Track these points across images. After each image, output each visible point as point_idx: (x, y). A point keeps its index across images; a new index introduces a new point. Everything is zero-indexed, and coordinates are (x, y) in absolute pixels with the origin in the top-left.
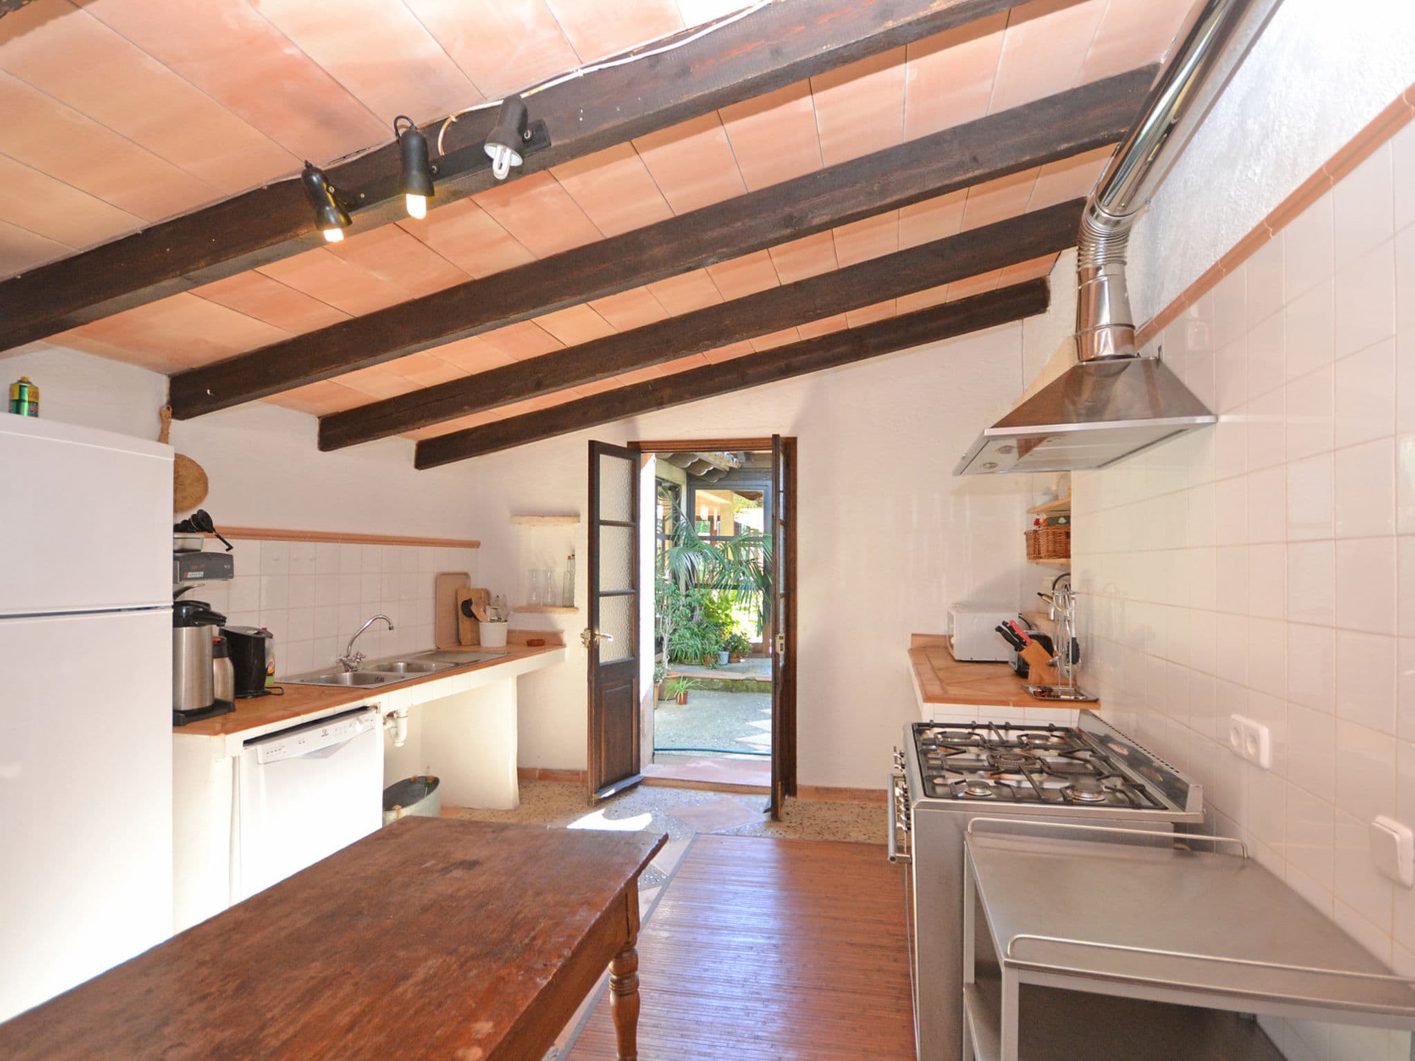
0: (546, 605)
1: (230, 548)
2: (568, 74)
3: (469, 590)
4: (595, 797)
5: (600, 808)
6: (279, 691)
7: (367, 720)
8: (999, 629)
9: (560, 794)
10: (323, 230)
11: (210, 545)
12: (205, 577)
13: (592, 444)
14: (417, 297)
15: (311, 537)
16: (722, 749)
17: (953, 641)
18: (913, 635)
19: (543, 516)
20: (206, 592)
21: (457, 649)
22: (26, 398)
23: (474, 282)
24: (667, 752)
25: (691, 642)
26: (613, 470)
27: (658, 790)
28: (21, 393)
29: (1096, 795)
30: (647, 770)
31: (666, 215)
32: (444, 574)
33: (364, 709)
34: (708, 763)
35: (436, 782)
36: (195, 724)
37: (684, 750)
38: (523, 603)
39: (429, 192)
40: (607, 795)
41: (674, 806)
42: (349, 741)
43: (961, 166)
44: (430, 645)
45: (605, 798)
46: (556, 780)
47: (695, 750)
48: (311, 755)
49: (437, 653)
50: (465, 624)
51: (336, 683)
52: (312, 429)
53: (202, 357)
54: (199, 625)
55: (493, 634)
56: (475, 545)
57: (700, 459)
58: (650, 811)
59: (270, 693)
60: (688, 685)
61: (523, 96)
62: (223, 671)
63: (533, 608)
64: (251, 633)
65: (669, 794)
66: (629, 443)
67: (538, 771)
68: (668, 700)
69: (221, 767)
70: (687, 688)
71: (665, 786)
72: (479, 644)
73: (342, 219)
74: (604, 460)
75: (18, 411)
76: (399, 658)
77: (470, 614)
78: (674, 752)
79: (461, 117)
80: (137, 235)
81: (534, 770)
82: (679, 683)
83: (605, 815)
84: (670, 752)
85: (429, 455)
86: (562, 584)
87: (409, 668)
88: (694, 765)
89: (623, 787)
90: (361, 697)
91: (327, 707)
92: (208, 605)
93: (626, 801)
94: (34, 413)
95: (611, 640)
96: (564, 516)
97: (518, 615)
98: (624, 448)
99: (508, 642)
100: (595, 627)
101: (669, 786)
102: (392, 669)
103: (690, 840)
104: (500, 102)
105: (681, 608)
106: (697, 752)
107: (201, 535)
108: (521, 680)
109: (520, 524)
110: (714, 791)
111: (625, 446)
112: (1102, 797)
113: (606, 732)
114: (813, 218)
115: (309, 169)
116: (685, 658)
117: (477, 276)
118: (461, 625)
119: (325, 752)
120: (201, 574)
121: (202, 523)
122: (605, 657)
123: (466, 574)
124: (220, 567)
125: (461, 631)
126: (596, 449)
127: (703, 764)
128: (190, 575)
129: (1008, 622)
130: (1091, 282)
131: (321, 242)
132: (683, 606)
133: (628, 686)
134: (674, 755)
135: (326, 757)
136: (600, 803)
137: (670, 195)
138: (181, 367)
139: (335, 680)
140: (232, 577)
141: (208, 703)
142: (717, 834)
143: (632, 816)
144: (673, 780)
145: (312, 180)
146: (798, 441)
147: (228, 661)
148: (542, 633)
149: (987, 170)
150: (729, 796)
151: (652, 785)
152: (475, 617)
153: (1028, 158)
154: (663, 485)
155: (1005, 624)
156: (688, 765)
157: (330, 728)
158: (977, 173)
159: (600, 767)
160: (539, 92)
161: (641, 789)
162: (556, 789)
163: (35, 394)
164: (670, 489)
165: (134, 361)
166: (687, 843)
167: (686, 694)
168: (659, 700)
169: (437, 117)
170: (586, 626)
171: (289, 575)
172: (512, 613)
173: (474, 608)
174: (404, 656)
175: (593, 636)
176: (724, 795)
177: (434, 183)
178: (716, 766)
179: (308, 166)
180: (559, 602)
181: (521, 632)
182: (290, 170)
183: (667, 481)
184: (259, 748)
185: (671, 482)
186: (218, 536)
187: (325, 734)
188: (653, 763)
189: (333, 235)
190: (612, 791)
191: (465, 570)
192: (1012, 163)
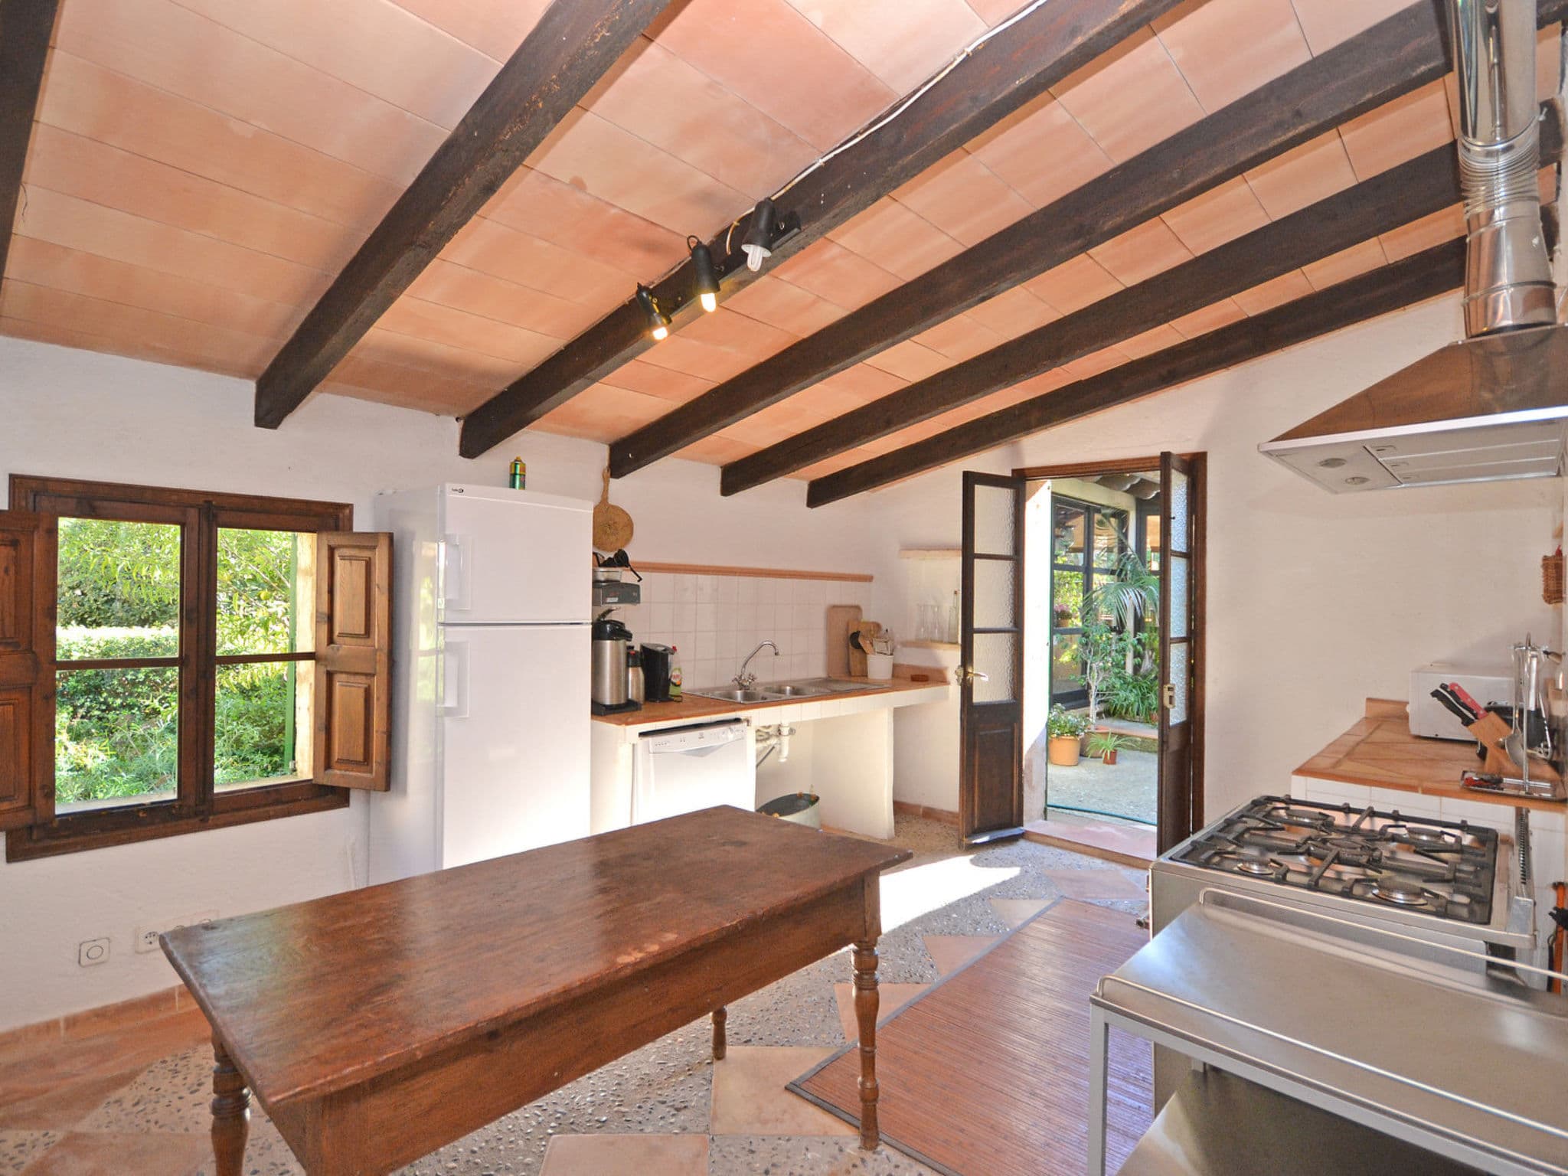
0: (933, 641)
1: (640, 579)
2: (814, 164)
3: (859, 622)
4: (966, 840)
5: (971, 854)
6: (679, 699)
7: (738, 731)
8: (1436, 694)
9: (938, 834)
10: (651, 332)
11: (625, 576)
12: (619, 602)
13: (967, 476)
14: (762, 360)
15: (713, 571)
16: (1135, 817)
17: (1408, 709)
18: (1369, 700)
19: (928, 550)
20: (621, 613)
21: (847, 679)
22: (518, 472)
23: (804, 341)
24: (1068, 811)
25: (1122, 694)
26: (991, 502)
27: (1040, 847)
28: (515, 468)
29: (1413, 898)
30: (1032, 823)
31: (959, 250)
32: (834, 607)
33: (737, 720)
34: (1112, 830)
35: (817, 799)
36: (612, 716)
37: (1085, 811)
38: (911, 636)
39: (716, 288)
40: (979, 841)
41: (1050, 866)
42: (722, 746)
43: (1280, 126)
44: (819, 672)
45: (976, 844)
46: (939, 820)
47: (1102, 814)
48: (690, 753)
49: (827, 681)
50: (855, 655)
51: (731, 698)
52: (716, 477)
53: (626, 429)
54: (617, 640)
55: (879, 666)
56: (868, 579)
57: (1142, 479)
58: (1022, 866)
59: (672, 700)
60: (1118, 742)
61: (773, 198)
62: (635, 678)
63: (921, 644)
64: (660, 649)
65: (1050, 854)
66: (1014, 471)
67: (921, 810)
68: (1092, 757)
69: (624, 751)
70: (1116, 746)
71: (1048, 844)
72: (867, 676)
73: (665, 321)
74: (979, 490)
75: (513, 486)
76: (786, 683)
77: (858, 647)
78: (1076, 813)
79: (740, 221)
80: (562, 351)
81: (918, 807)
82: (1106, 739)
83: (972, 861)
84: (1071, 812)
85: (821, 493)
86: (948, 619)
87: (796, 691)
88: (1093, 829)
89: (1000, 836)
90: (734, 710)
91: (705, 714)
92: (622, 624)
93: (1001, 851)
94: (523, 486)
95: (986, 679)
96: (948, 549)
97: (907, 650)
98: (1008, 477)
99: (893, 676)
100: (968, 665)
101: (1053, 845)
102: (781, 691)
103: (1052, 901)
104: (753, 209)
105: (1113, 654)
106: (1104, 816)
107: (619, 569)
108: (898, 713)
109: (908, 558)
110: (1103, 858)
111: (1009, 474)
112: (1422, 901)
113: (980, 779)
114: (1103, 223)
115: (641, 289)
116: (1126, 713)
117: (805, 336)
118: (851, 656)
119: (701, 752)
120: (616, 600)
121: (621, 560)
122: (979, 697)
123: (858, 608)
124: (630, 594)
125: (851, 663)
126: (971, 480)
127: (1105, 829)
128: (609, 600)
129: (1448, 684)
130: (1482, 230)
131: (653, 343)
132: (1116, 651)
133: (1009, 730)
134: (1076, 816)
135: (702, 756)
136: (972, 848)
137: (953, 233)
138: (615, 437)
139: (730, 696)
140: (639, 602)
141: (623, 701)
142: (1085, 902)
143: (1001, 866)
144: (1059, 839)
145: (643, 296)
146: (1208, 454)
147: (640, 670)
148: (925, 669)
149: (1314, 123)
150: (1119, 867)
151: (1036, 841)
152: (863, 651)
153: (1369, 95)
154: (1103, 511)
155: (1444, 687)
156: (1087, 828)
157: (706, 732)
158: (1302, 129)
159: (973, 810)
160: (793, 187)
161: (1022, 843)
162: (936, 828)
163: (523, 469)
164: (1113, 515)
165: (587, 437)
166: (1047, 903)
167: (1114, 753)
168: (1081, 755)
169: (725, 226)
170: (960, 664)
171: (696, 603)
172: (899, 647)
173: (861, 641)
174: (791, 681)
175: (966, 673)
176: (1113, 866)
177: (720, 282)
178: (1119, 834)
179: (639, 285)
180: (946, 639)
181: (909, 667)
182: (627, 293)
183: (1108, 507)
184: (650, 739)
185: (1114, 508)
186: (632, 570)
187: (702, 737)
188: (1046, 819)
189: (660, 333)
190: (985, 839)
191: (856, 603)
192: (1349, 106)
